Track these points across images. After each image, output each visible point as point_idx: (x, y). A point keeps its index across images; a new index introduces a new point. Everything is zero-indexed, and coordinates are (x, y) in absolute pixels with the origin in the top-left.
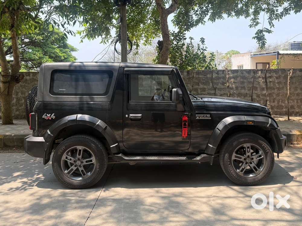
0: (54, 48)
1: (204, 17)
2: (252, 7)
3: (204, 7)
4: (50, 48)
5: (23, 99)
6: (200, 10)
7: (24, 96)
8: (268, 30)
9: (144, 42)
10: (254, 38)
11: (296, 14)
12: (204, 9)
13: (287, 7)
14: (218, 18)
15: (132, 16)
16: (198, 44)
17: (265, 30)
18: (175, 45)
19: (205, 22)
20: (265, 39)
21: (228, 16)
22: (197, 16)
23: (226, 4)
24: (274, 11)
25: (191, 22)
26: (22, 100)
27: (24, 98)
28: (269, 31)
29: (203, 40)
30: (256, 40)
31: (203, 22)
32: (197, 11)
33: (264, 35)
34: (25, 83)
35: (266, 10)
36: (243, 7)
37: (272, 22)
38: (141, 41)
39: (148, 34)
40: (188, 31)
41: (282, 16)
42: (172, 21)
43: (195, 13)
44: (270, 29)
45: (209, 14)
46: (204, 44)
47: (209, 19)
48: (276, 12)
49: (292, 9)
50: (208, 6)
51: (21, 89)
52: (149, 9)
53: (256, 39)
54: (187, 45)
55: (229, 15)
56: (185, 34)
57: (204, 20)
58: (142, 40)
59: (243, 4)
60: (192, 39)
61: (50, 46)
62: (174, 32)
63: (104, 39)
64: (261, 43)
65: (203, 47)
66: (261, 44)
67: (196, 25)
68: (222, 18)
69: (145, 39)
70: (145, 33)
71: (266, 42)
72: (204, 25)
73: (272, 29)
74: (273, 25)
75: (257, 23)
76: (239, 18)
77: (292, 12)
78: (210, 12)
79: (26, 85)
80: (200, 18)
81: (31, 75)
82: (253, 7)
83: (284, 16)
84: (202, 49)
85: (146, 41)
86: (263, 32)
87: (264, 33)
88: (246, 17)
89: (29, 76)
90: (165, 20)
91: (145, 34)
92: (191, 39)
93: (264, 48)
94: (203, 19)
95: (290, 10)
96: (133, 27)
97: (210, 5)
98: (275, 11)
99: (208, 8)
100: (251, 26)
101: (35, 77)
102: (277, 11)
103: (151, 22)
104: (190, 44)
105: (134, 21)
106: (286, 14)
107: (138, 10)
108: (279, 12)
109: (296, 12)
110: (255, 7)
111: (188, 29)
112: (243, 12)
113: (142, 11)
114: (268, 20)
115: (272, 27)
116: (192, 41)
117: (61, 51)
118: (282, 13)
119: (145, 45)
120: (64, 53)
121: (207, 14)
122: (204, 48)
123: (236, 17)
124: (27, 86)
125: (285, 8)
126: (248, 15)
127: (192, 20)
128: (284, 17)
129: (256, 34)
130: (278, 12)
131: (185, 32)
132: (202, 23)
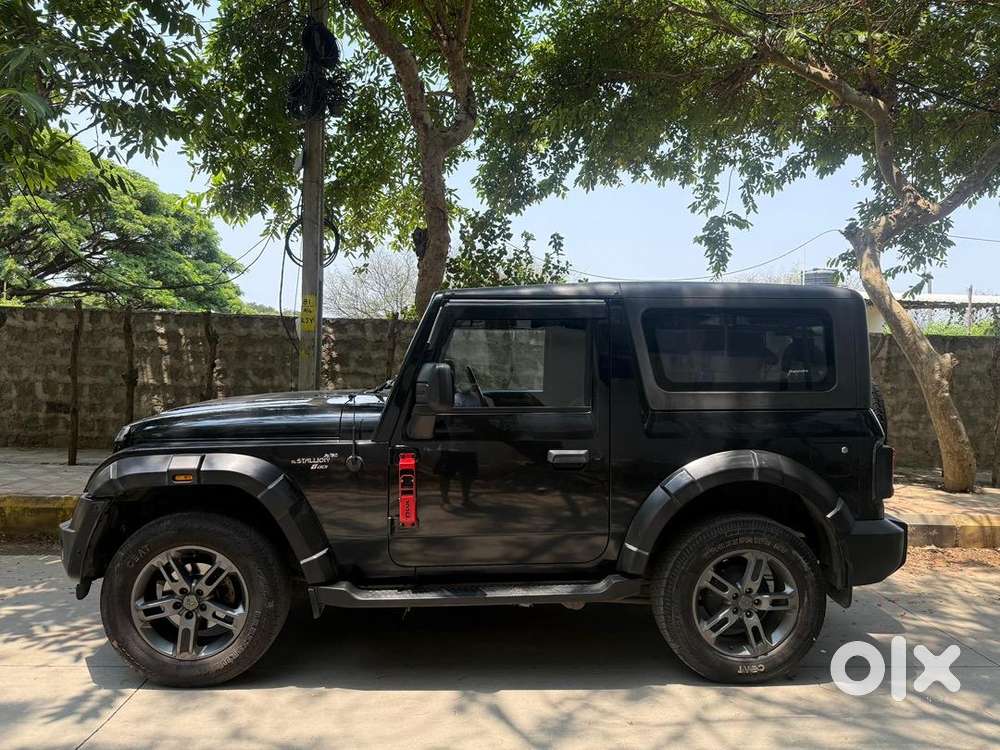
0: (179, 261)
1: (565, 175)
2: (700, 154)
3: (564, 145)
4: (168, 257)
5: (13, 386)
6: (554, 153)
7: (16, 378)
8: (739, 218)
9: (394, 240)
10: (698, 240)
11: (821, 178)
12: (564, 150)
13: (796, 157)
14: (604, 182)
15: (353, 159)
16: (547, 254)
17: (731, 217)
18: (479, 251)
19: (566, 189)
20: (729, 246)
21: (634, 179)
22: (542, 170)
23: (627, 138)
24: (760, 167)
25: (527, 186)
26: (10, 390)
27: (16, 384)
28: (742, 224)
29: (557, 242)
30: (703, 248)
31: (561, 189)
32: (544, 156)
33: (726, 234)
34: (19, 342)
35: (739, 165)
36: (675, 152)
37: (751, 198)
38: (386, 236)
39: (404, 218)
40: (517, 212)
41: (784, 182)
42: (473, 181)
43: (538, 162)
44: (743, 217)
45: (578, 167)
46: (560, 252)
47: (577, 181)
48: (767, 172)
49: (810, 162)
50: (576, 142)
51: (9, 357)
52: (404, 140)
53: (703, 242)
54: (515, 254)
55: (637, 173)
56: (510, 222)
57: (564, 183)
58: (389, 233)
59: (675, 144)
60: (528, 239)
61: (167, 254)
62: (477, 213)
63: (273, 225)
64: (717, 254)
65: (558, 262)
66: (715, 257)
67: (539, 197)
68: (615, 182)
69: (397, 231)
70: (397, 213)
71: (729, 254)
72: (563, 197)
73: (751, 218)
74: (755, 207)
75: (714, 203)
76: (664, 185)
77: (810, 171)
78: (580, 160)
79: (25, 345)
80: (553, 178)
81: (41, 316)
82: (705, 155)
83: (790, 180)
84: (556, 267)
85: (399, 237)
86: (725, 225)
87: (728, 228)
88: (682, 184)
89: (35, 321)
90: (433, 166)
91: (398, 217)
92: (528, 237)
93: (724, 270)
94: (560, 182)
95: (806, 165)
96: (357, 192)
97: (581, 141)
98: (765, 168)
99: (577, 148)
100: (694, 208)
101: (51, 325)
102: (769, 168)
103: (411, 182)
104: (522, 252)
105: (359, 172)
106: (795, 175)
107: (372, 142)
108: (776, 168)
109: (823, 172)
110: (709, 155)
111: (515, 208)
112: (676, 168)
113: (381, 145)
114: (741, 191)
115: (752, 211)
116: (530, 243)
117: (198, 267)
118: (783, 172)
119: (399, 249)
120: (205, 272)
121: (573, 166)
122: (561, 265)
123: (654, 182)
124: (26, 351)
125: (793, 158)
126: (688, 178)
127: (529, 181)
128: (787, 183)
129: (704, 230)
130: (771, 172)
131: (508, 217)
132: (558, 192)
